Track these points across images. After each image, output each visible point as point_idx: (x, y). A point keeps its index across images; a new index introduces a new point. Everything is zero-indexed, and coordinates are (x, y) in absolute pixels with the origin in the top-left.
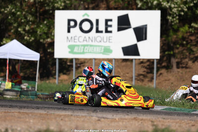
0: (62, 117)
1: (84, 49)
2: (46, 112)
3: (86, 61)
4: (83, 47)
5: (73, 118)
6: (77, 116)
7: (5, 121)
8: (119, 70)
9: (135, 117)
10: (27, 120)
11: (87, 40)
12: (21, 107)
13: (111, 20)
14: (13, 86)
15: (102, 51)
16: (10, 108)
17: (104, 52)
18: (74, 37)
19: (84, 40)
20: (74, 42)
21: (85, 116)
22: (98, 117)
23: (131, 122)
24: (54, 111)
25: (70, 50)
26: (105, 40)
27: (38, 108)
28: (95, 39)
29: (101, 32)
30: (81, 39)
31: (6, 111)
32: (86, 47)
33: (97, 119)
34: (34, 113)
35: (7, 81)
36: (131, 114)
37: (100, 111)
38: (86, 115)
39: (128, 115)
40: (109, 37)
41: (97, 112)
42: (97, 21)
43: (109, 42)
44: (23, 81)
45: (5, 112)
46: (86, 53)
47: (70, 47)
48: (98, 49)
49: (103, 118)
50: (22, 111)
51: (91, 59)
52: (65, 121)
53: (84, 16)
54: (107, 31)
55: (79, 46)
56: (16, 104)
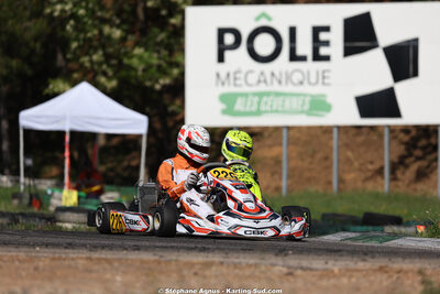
0: (198, 267)
1: (259, 103)
2: (157, 258)
3: (266, 134)
4: (256, 99)
5: (224, 270)
6: (236, 266)
7: (50, 279)
8: (349, 154)
9: (383, 264)
10: (108, 276)
11: (269, 79)
12: (94, 248)
13: (327, 29)
14: (82, 200)
15: (307, 107)
16: (66, 248)
17: (311, 109)
18: (235, 73)
19: (259, 81)
20: (235, 85)
21: (256, 265)
22: (289, 267)
23: (372, 278)
24: (176, 254)
25: (223, 106)
26: (313, 80)
27: (137, 248)
28: (289, 77)
29: (304, 59)
30: (253, 79)
31: (57, 255)
32: (265, 99)
33: (285, 270)
34: (127, 260)
35: (66, 187)
36: (373, 257)
37: (294, 253)
38: (258, 261)
39: (364, 260)
40: (324, 72)
41: (286, 255)
42: (293, 31)
43: (323, 83)
44: (107, 187)
45: (53, 259)
46: (266, 112)
47: (224, 98)
48: (295, 103)
49: (302, 268)
50: (96, 255)
51: (277, 129)
52: (205, 277)
53: (258, 19)
54: (317, 57)
55: (245, 95)
56: (82, 241)
